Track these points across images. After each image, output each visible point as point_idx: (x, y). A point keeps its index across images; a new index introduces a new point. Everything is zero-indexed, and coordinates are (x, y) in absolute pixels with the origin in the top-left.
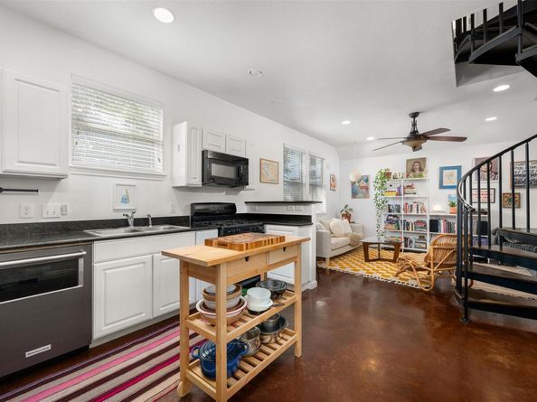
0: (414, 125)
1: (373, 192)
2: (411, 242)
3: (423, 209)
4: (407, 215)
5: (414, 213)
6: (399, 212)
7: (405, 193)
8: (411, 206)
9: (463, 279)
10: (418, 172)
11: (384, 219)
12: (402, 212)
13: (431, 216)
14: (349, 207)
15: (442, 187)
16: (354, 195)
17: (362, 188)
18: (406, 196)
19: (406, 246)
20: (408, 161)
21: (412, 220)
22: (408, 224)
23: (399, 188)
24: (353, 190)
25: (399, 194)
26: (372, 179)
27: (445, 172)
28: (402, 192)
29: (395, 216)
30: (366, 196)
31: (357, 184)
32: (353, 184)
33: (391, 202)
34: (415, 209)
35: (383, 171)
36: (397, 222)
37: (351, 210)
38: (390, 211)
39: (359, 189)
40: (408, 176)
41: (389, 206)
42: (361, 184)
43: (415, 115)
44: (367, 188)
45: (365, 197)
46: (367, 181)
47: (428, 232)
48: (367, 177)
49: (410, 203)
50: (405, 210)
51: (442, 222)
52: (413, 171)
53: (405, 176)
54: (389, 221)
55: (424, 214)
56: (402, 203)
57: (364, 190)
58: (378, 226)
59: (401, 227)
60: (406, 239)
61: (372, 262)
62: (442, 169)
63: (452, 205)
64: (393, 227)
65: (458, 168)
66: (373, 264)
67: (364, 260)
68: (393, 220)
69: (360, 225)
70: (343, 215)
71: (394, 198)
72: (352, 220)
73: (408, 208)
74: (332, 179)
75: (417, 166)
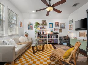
1: (34, 28)
3: (46, 33)
11: (37, 35)
12: (41, 34)
13: (48, 34)
14: (27, 32)
15: (49, 28)
16: (29, 29)
20: (42, 21)
21: (44, 36)
23: (41, 27)
24: (28, 27)
25: (41, 29)
26: (34, 25)
27: (50, 24)
29: (39, 35)
30: (32, 29)
33: (38, 31)
35: (37, 22)
36: (40, 36)
38: (38, 33)
40: (42, 24)
44: (32, 27)
46: (32, 25)
47: (47, 38)
48: (32, 24)
49: (43, 31)
51: (50, 36)
56: (41, 31)
58: (35, 38)
60: (42, 41)
61: (36, 53)
62: (49, 23)
63: (52, 32)
64: (39, 38)
65: (52, 24)
66: (36, 54)
67: (33, 53)
68: (39, 36)
69: (30, 38)
70: (25, 35)
71: (39, 30)
72: (28, 36)
73: (43, 33)
74: (21, 23)
75: (44, 22)
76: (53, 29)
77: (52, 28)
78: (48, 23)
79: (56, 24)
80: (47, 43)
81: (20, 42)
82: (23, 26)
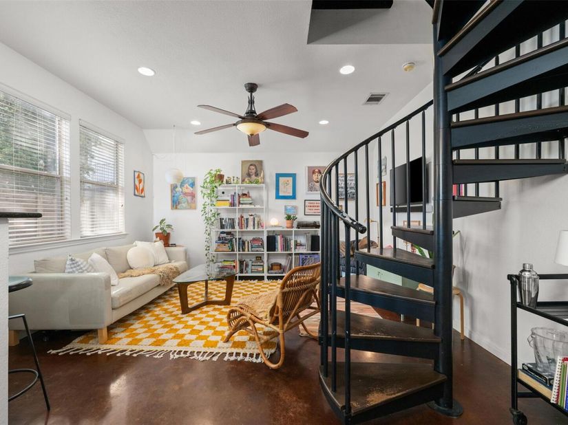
0: (251, 102)
1: (201, 200)
2: (247, 266)
3: (260, 224)
4: (242, 232)
5: (250, 228)
6: (233, 227)
7: (239, 203)
8: (247, 219)
9: (330, 349)
10: (253, 177)
11: (214, 238)
12: (237, 228)
13: (268, 232)
14: (167, 222)
15: (278, 197)
16: (175, 204)
17: (185, 194)
18: (241, 206)
19: (241, 271)
20: (243, 162)
21: (248, 238)
22: (244, 243)
23: (233, 196)
24: (173, 197)
25: (233, 204)
26: (199, 183)
27: (281, 179)
28: (237, 202)
29: (229, 233)
30: (192, 206)
31: (179, 189)
32: (174, 188)
33: (224, 216)
34: (251, 223)
35: (214, 172)
36: (231, 241)
37: (169, 226)
38: (222, 226)
39: (180, 197)
40: (243, 181)
41: (221, 219)
42: (185, 190)
43: (252, 88)
44: (193, 196)
45: (191, 208)
46: (193, 185)
47: (265, 252)
48: (194, 179)
49: (246, 216)
50: (241, 225)
51: (279, 238)
52: (249, 175)
53: (240, 180)
54: (221, 241)
55: (260, 229)
56: (237, 216)
57: (189, 198)
58: (208, 248)
59: (236, 248)
60: (241, 262)
61: (193, 313)
62: (278, 176)
63: (289, 218)
64: (226, 248)
65: (294, 176)
66: (193, 316)
67: (181, 312)
68: (226, 239)
69: (182, 249)
70: (157, 235)
71: (227, 210)
72: (171, 242)
73: (243, 222)
74: (139, 178)
75: (253, 170)
76: (298, 203)
77: (294, 197)
78: (269, 172)
79: (310, 180)
80: (266, 274)
81: (131, 268)
82: (146, 192)
